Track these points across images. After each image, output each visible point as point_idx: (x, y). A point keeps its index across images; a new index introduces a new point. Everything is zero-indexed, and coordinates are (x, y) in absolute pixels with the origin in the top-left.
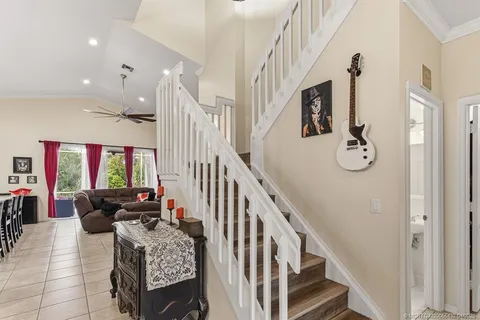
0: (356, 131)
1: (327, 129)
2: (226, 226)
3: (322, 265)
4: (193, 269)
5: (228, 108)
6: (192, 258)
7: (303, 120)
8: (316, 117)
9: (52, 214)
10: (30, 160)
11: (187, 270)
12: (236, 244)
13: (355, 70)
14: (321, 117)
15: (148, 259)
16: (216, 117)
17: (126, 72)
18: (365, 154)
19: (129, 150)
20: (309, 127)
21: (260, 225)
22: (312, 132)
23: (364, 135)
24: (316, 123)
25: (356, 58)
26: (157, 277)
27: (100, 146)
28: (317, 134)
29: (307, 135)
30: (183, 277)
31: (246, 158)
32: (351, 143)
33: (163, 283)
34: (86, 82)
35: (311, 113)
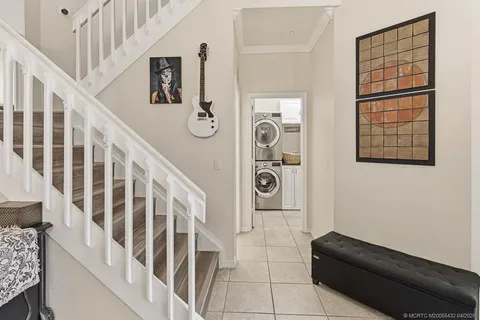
1: (178, 100)
4: (35, 271)
7: (151, 86)
8: (166, 86)
11: (27, 276)
13: (204, 56)
14: (172, 87)
18: (212, 124)
20: (158, 95)
22: (162, 99)
23: (211, 109)
24: (167, 92)
25: (204, 47)
28: (168, 102)
29: (156, 102)
30: (19, 289)
35: (161, 82)
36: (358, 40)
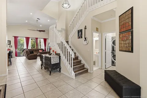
0: (85, 38)
1: (82, 38)
2: (64, 54)
3: (81, 61)
4: (59, 61)
5: (64, 31)
6: (59, 59)
8: (80, 35)
9: (16, 56)
10: (10, 41)
11: (58, 61)
12: (66, 57)
13: (85, 28)
15: (52, 59)
16: (61, 33)
17: (38, 20)
18: (86, 42)
19: (37, 39)
21: (69, 52)
22: (79, 38)
23: (86, 39)
25: (85, 26)
26: (53, 62)
27: (29, 38)
30: (57, 62)
31: (67, 42)
32: (85, 40)
33: (54, 63)
34: (27, 21)
35: (79, 34)
36: (119, 16)
